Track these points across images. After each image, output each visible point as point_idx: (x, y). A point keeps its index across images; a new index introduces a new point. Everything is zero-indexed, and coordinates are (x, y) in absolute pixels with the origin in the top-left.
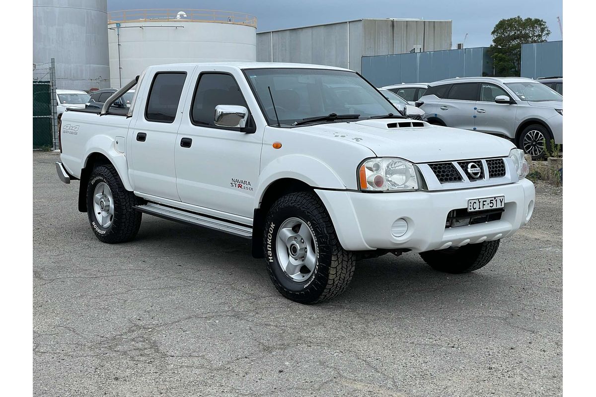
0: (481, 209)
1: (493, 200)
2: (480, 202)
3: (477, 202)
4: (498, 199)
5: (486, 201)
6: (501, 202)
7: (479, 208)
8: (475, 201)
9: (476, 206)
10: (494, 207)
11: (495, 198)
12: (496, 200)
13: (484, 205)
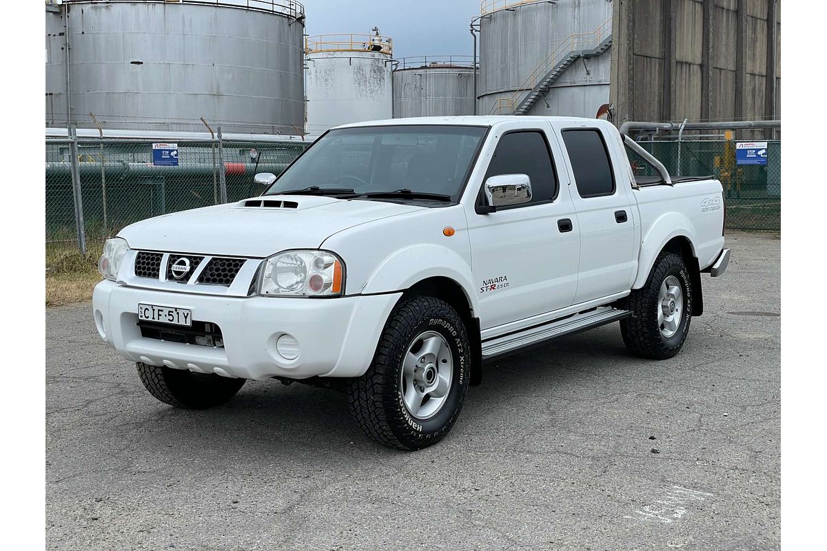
0: (156, 320)
1: (172, 312)
2: (154, 310)
3: (150, 308)
4: (181, 312)
5: (162, 311)
6: (186, 318)
7: (154, 318)
8: (147, 307)
9: (149, 313)
10: (175, 322)
11: (176, 309)
12: (178, 313)
13: (159, 315)
